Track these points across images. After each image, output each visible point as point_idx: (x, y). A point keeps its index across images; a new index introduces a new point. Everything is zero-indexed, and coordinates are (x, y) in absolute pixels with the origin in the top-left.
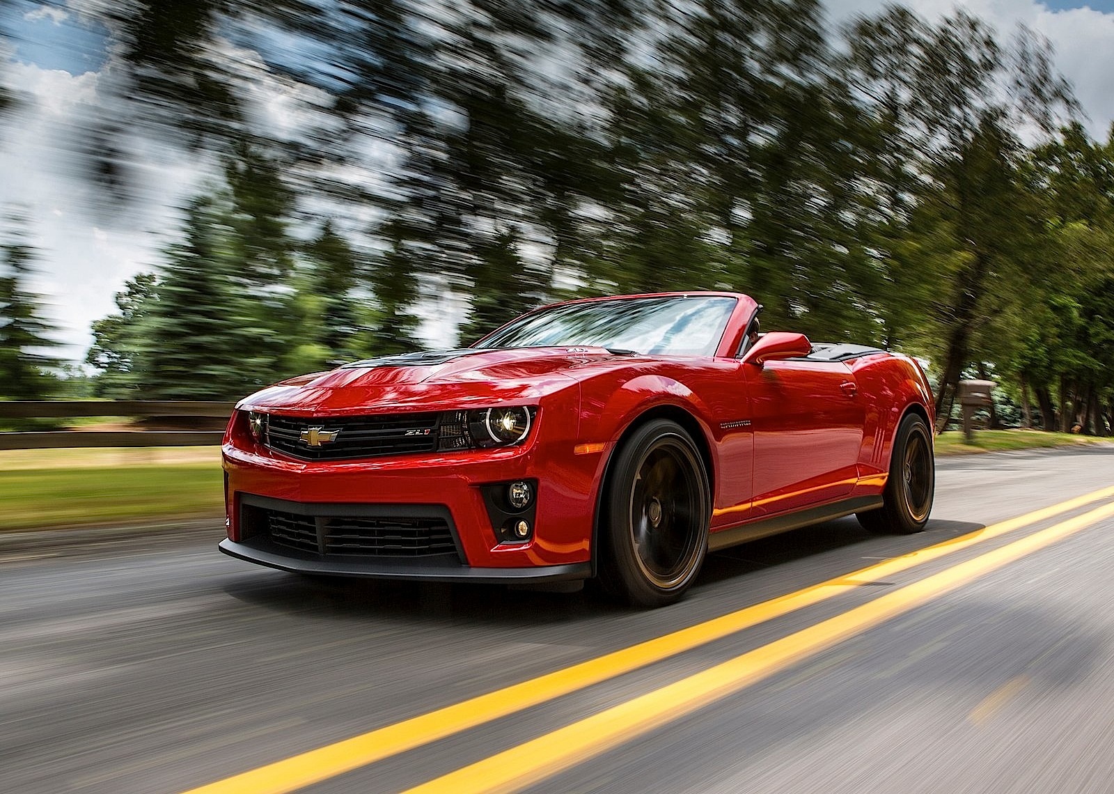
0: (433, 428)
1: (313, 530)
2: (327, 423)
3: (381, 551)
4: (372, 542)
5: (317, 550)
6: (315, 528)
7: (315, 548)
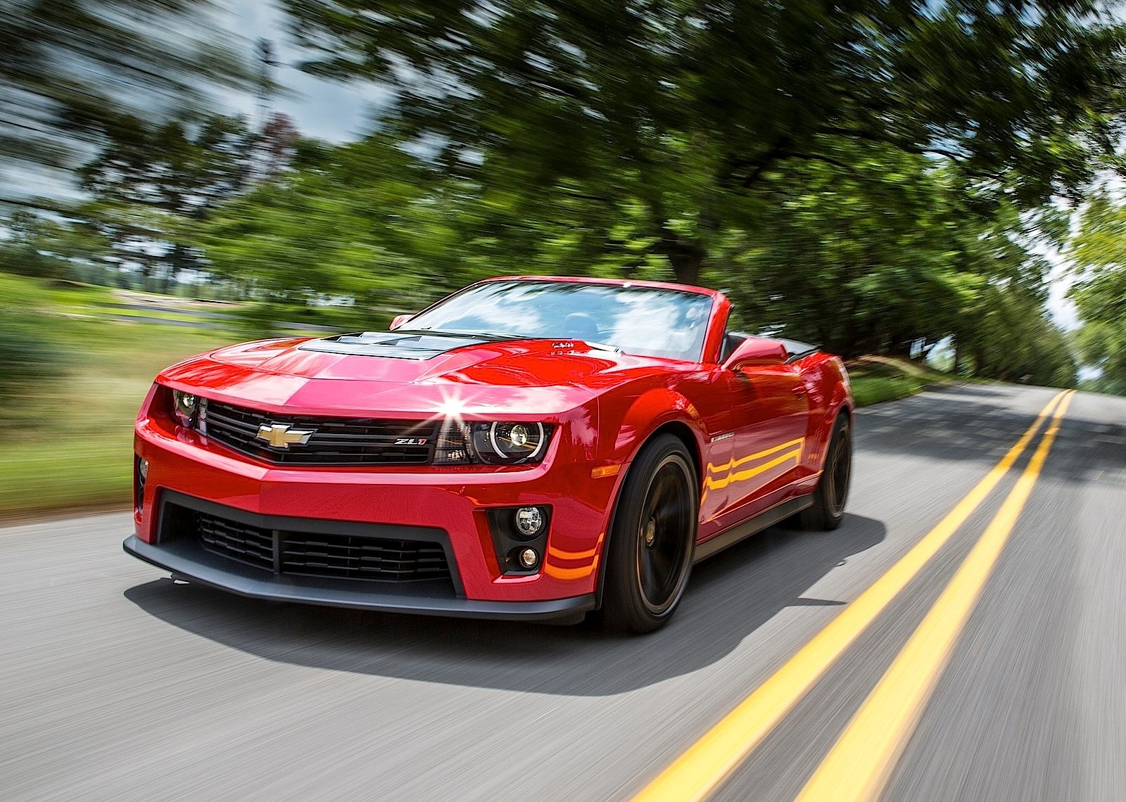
0: (429, 438)
1: (270, 544)
2: (296, 421)
3: (352, 574)
4: (343, 562)
5: (272, 568)
6: (271, 541)
7: (270, 564)
